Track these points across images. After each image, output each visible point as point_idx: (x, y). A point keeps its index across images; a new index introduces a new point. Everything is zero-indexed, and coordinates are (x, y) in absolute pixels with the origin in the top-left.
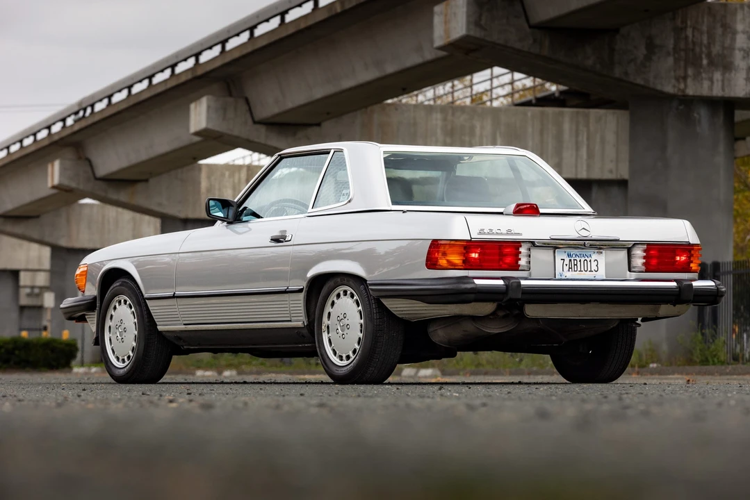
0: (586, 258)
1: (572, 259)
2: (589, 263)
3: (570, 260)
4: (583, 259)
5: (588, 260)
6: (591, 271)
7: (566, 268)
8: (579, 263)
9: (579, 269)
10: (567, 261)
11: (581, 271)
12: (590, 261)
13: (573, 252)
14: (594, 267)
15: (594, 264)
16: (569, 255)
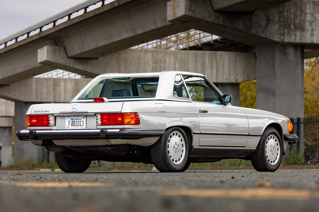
0: (79, 120)
1: (73, 121)
2: (80, 122)
3: (72, 121)
4: (77, 121)
5: (80, 121)
6: (81, 126)
7: (70, 125)
8: (76, 122)
9: (76, 125)
10: (71, 122)
11: (76, 126)
12: (81, 121)
13: (73, 118)
14: (82, 124)
15: (82, 123)
16: (72, 119)
